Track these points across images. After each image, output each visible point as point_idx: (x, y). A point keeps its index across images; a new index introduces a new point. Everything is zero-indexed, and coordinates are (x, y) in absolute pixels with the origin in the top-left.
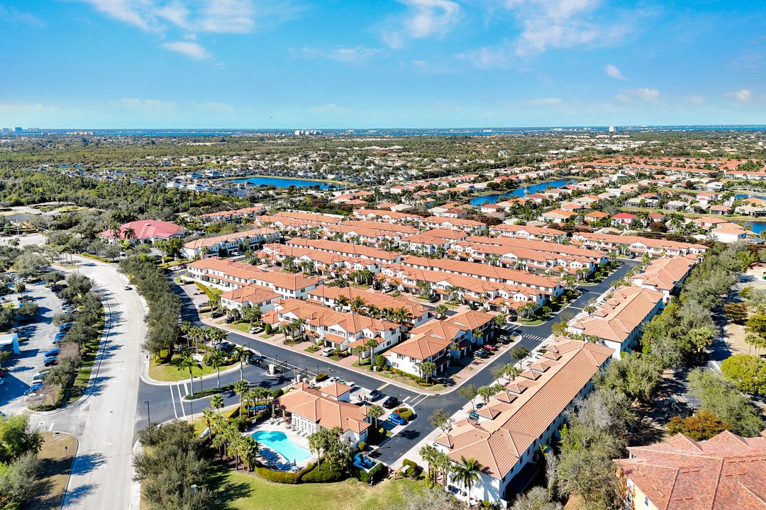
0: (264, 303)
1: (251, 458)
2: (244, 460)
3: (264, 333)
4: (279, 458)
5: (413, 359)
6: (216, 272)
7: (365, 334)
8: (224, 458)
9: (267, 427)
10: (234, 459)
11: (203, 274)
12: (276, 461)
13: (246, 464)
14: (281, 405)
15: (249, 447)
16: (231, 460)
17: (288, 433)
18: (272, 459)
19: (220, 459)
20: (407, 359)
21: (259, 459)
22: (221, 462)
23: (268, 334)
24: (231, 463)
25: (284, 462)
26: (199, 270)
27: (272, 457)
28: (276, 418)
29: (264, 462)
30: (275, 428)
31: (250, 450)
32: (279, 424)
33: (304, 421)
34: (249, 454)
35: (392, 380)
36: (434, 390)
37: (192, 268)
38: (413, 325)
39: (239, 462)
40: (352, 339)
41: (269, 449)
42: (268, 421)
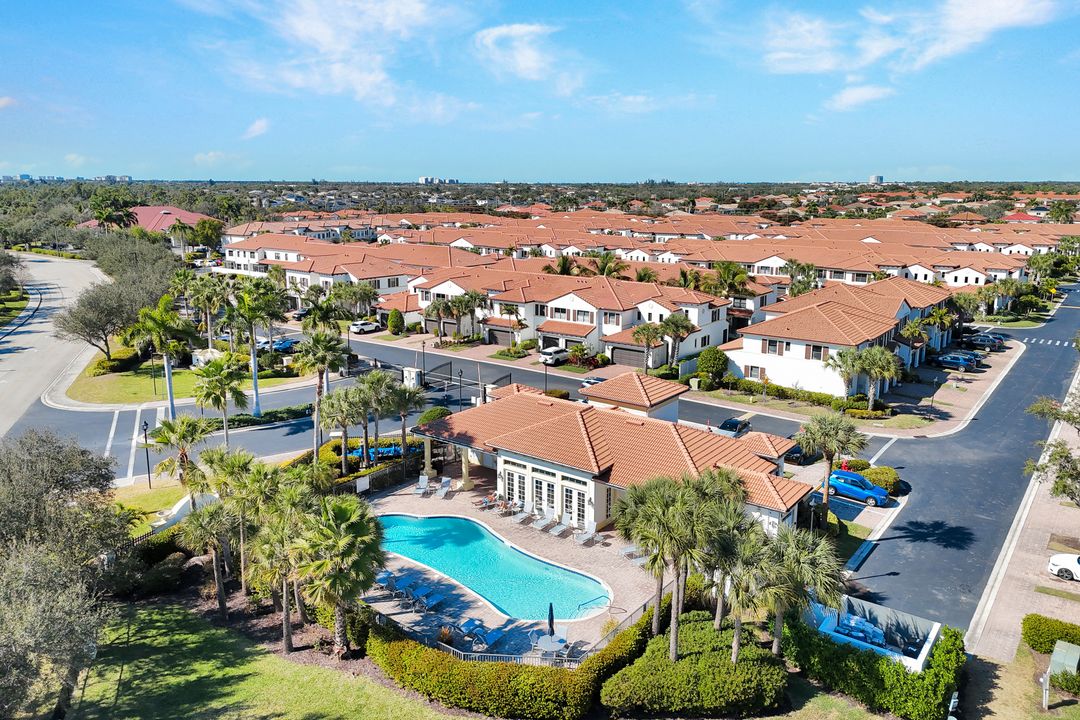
0: (384, 282)
1: (350, 594)
2: (317, 601)
3: (387, 332)
4: (467, 605)
5: (817, 348)
6: (282, 255)
7: (645, 316)
8: (238, 601)
9: (408, 506)
10: (276, 606)
11: (255, 261)
12: (456, 616)
13: (330, 624)
14: (456, 431)
15: (343, 543)
16: (264, 611)
17: (484, 520)
18: (438, 608)
19: (216, 605)
20: (798, 350)
21: (384, 608)
22: (222, 618)
23: (396, 334)
24: (264, 622)
25: (493, 620)
26: (248, 254)
27: (442, 601)
28: (437, 479)
29: (407, 620)
30: (437, 506)
31: (345, 554)
32: (449, 495)
33: (545, 479)
34: (338, 576)
35: (756, 406)
36: (901, 427)
37: (235, 253)
38: (750, 312)
39: (296, 617)
40: (611, 329)
41: (420, 573)
42: (411, 489)
